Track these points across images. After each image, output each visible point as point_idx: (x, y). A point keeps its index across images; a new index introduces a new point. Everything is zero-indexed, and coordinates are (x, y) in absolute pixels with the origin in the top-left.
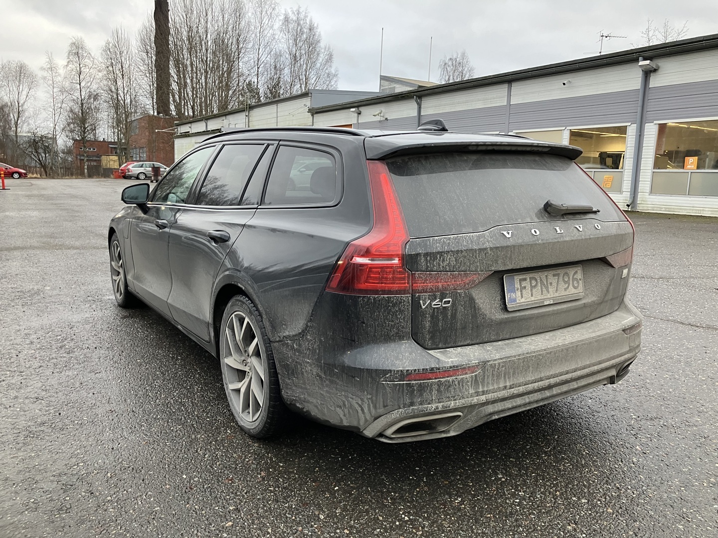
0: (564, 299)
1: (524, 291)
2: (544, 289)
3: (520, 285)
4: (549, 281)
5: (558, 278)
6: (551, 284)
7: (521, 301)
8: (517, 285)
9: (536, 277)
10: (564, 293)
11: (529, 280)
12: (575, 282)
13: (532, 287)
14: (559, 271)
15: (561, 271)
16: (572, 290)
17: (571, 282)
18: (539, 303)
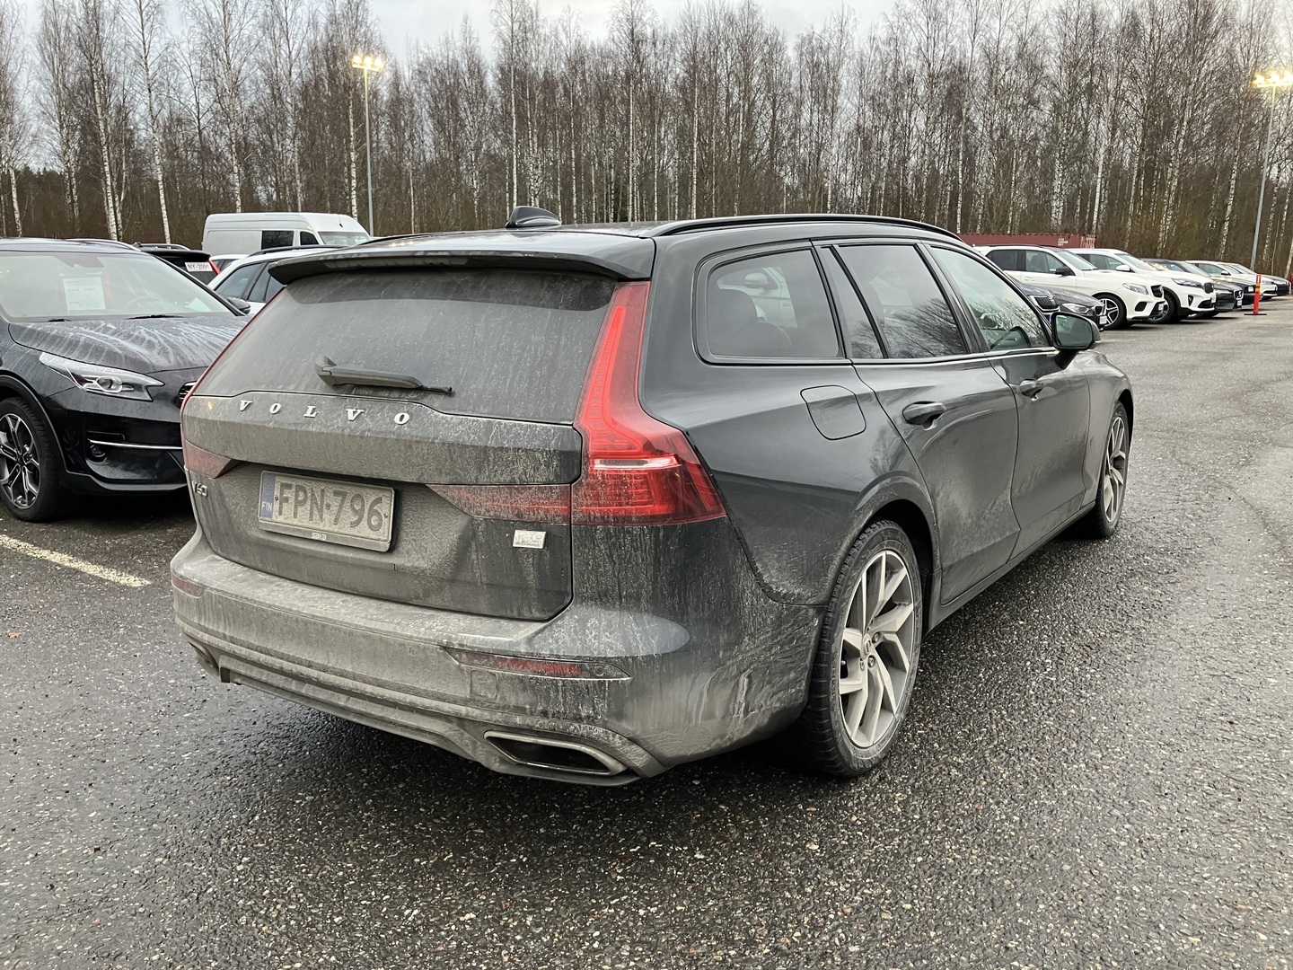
0: (346, 541)
1: (284, 504)
2: (315, 512)
3: (282, 494)
4: (327, 501)
5: (343, 501)
6: (328, 506)
7: (279, 520)
8: (277, 493)
9: (307, 488)
10: (347, 530)
11: (294, 489)
12: (374, 518)
13: (298, 503)
14: (346, 489)
15: (351, 490)
16: (363, 531)
17: (366, 515)
18: (305, 532)
